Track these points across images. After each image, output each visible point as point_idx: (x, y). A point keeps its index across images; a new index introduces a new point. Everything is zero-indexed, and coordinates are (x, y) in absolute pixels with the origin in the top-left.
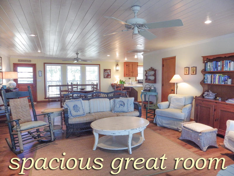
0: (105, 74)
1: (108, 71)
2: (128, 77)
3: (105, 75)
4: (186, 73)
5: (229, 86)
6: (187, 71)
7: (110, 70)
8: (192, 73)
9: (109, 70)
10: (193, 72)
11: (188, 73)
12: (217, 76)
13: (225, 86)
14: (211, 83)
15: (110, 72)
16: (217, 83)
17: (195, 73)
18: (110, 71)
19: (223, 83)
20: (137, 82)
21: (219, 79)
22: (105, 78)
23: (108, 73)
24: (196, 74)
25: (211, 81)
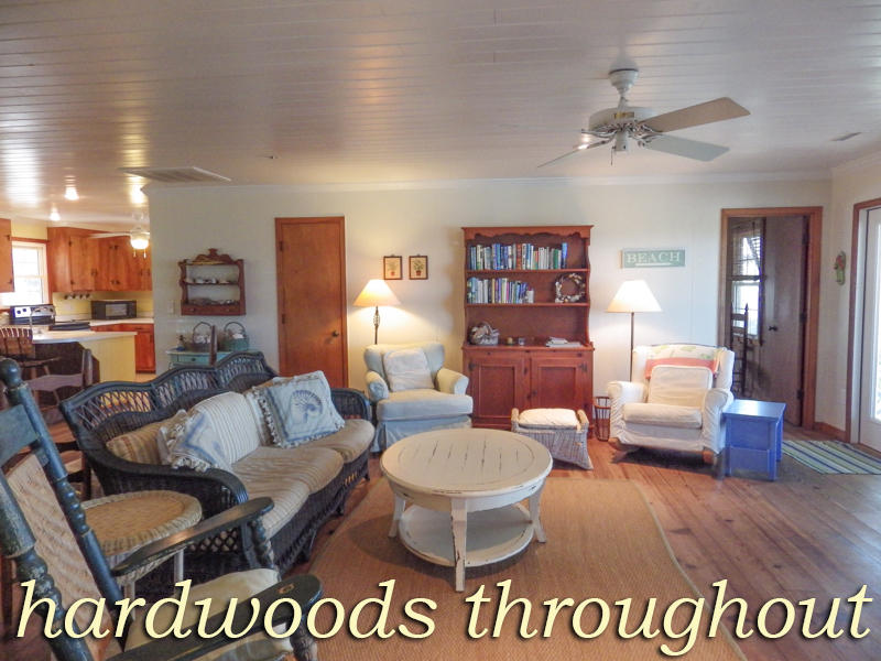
4: (393, 274)
5: (531, 307)
6: (393, 267)
8: (414, 275)
10: (419, 272)
11: (397, 275)
12: (505, 282)
13: (526, 308)
14: (490, 302)
16: (504, 300)
17: (423, 275)
19: (520, 302)
21: (509, 292)
24: (427, 278)
25: (490, 298)
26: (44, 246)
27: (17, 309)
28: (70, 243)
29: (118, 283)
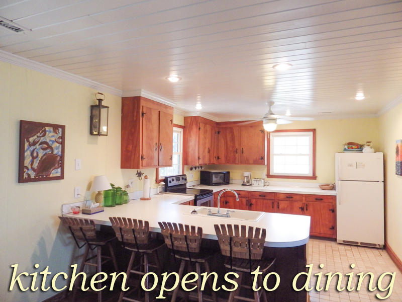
0: (27, 154)
1: (50, 136)
2: (135, 171)
3: (27, 162)
7: (63, 127)
9: (56, 127)
15: (63, 144)
18: (63, 137)
20: (159, 189)
22: (29, 180)
23: (50, 147)
26: (181, 130)
27: (169, 179)
28: (199, 129)
29: (218, 158)
